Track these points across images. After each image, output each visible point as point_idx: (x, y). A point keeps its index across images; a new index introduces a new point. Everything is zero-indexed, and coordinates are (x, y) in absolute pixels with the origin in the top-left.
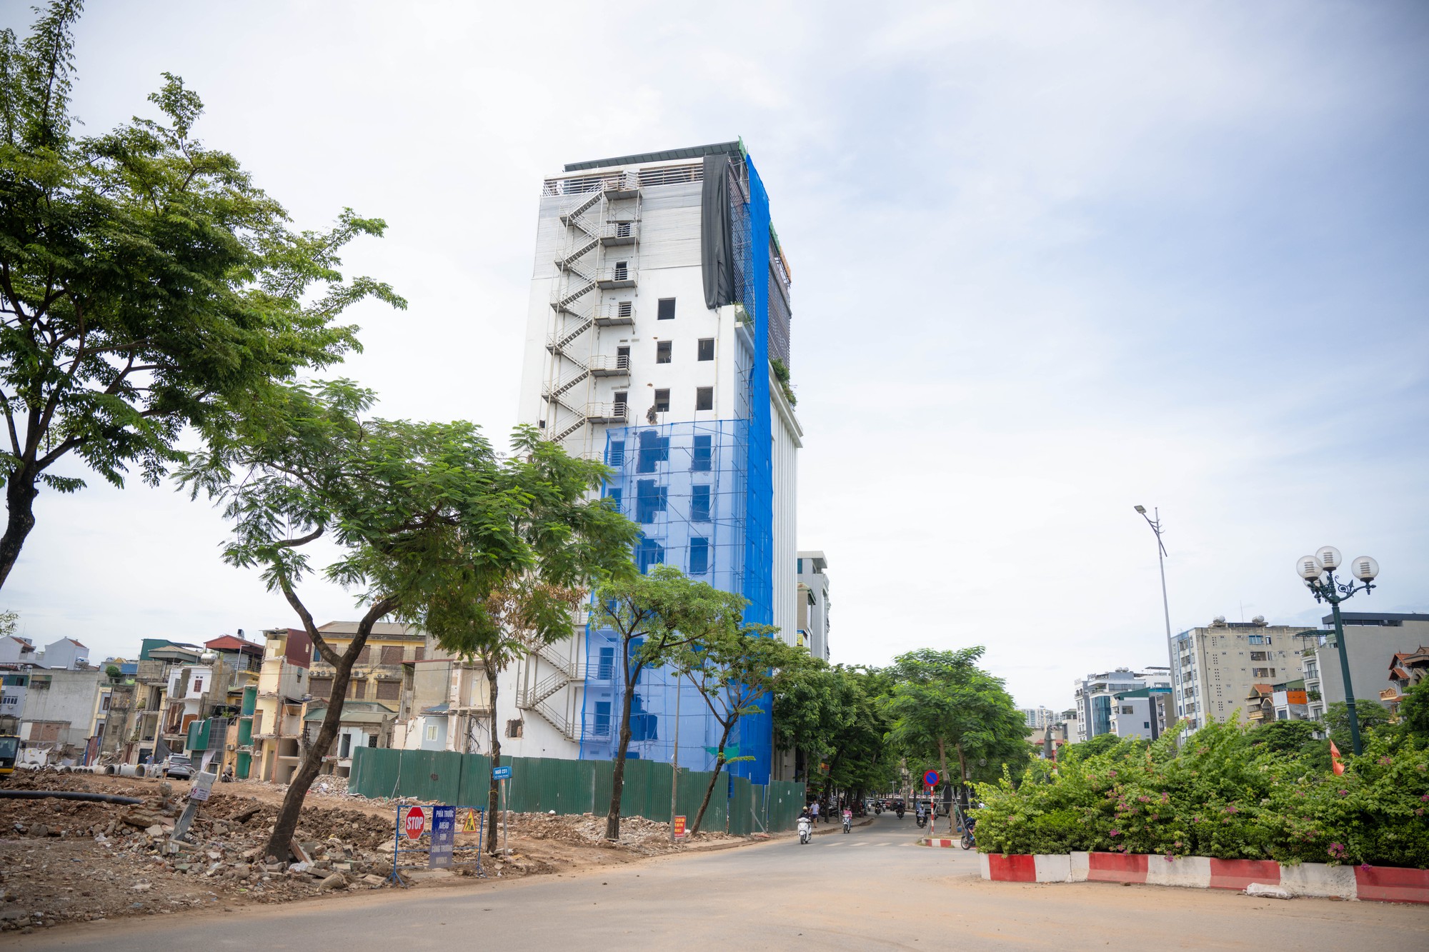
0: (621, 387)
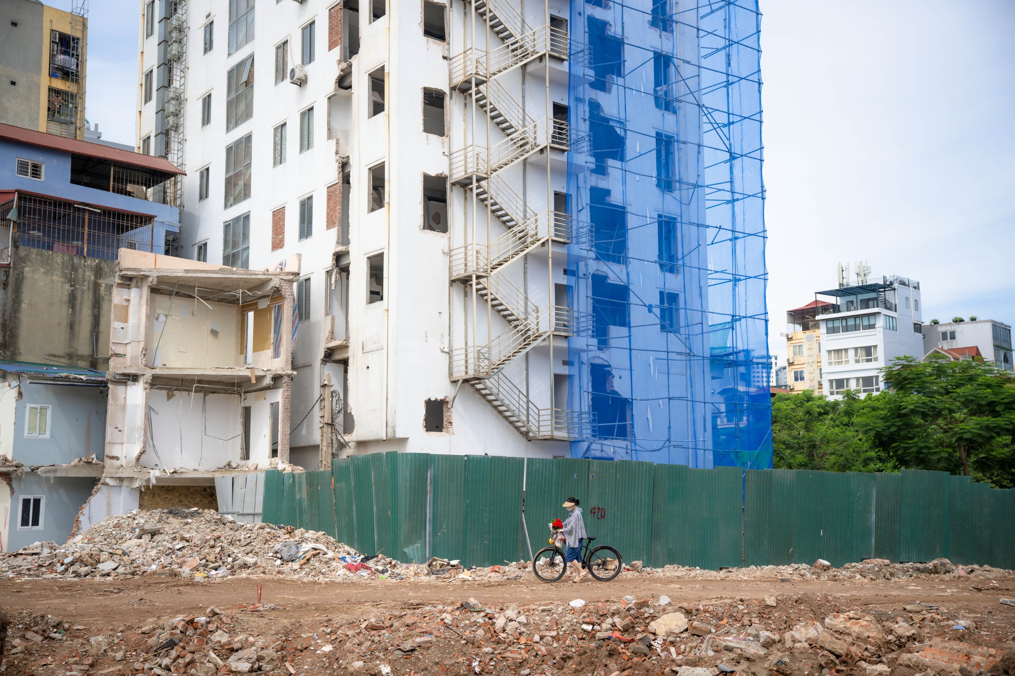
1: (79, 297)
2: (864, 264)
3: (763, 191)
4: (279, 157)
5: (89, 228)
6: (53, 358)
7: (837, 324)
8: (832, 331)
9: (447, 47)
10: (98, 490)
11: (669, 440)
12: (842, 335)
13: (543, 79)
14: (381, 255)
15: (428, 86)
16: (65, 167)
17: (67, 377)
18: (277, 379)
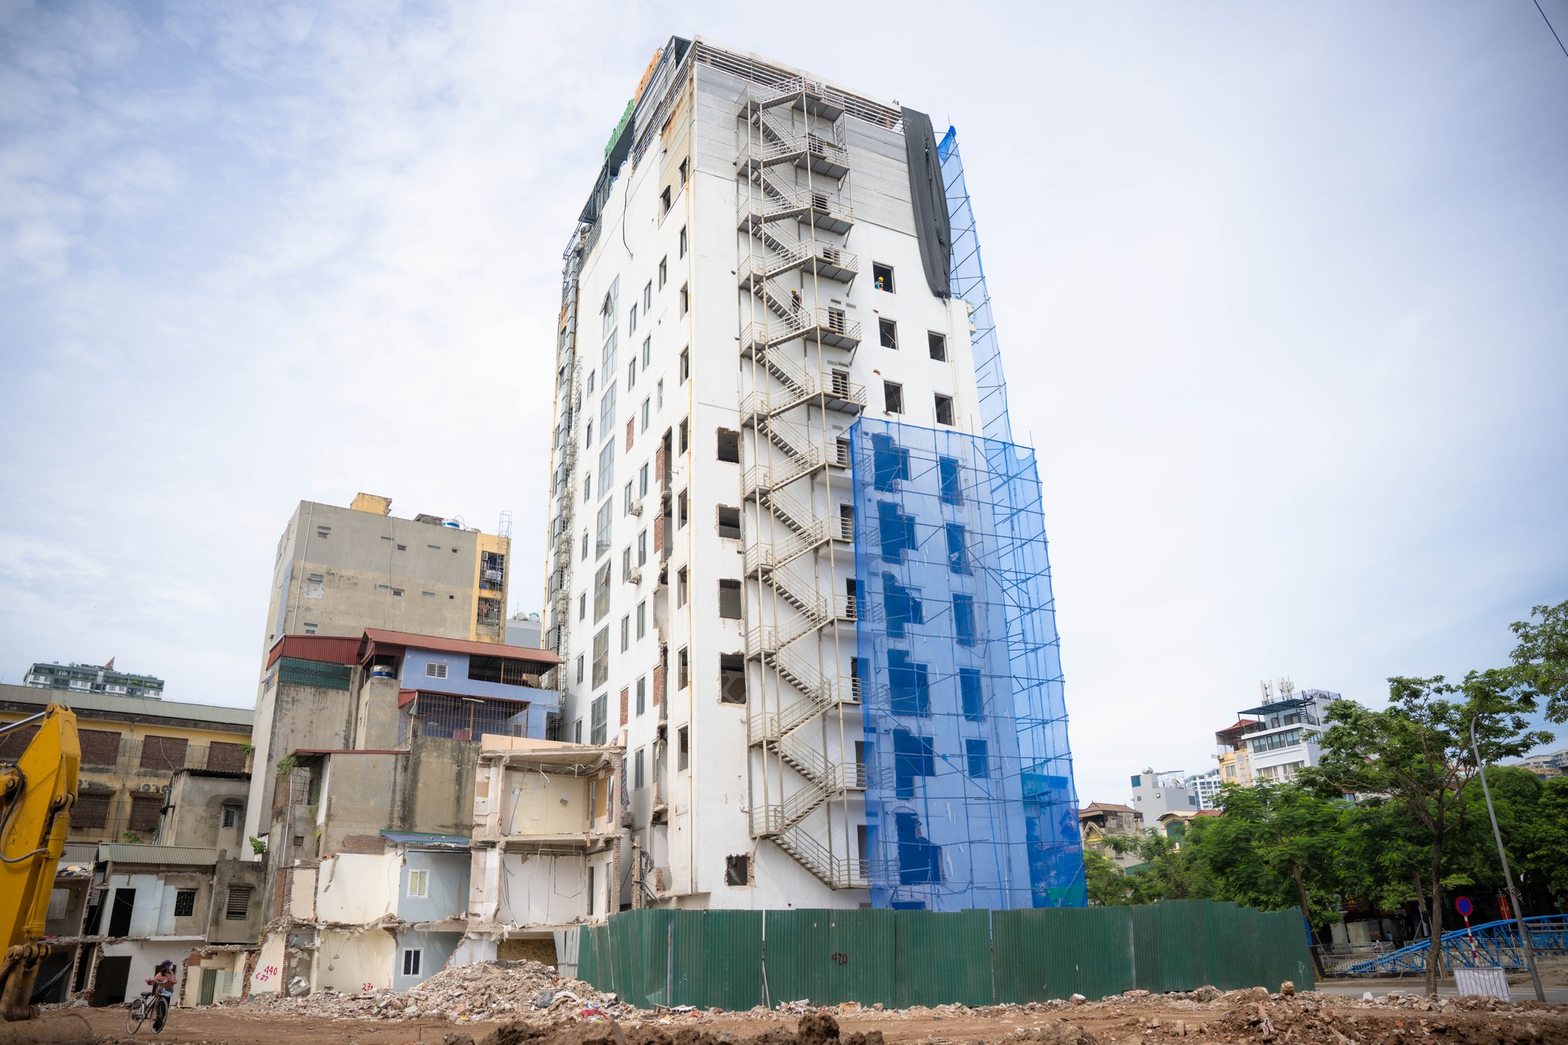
0: (841, 364)
1: (464, 775)
2: (1286, 680)
3: (1058, 639)
4: (625, 647)
5: (474, 716)
6: (442, 829)
7: (1263, 742)
8: (1259, 749)
9: (741, 543)
10: (463, 943)
11: (971, 882)
12: (1268, 753)
13: (829, 559)
14: (686, 728)
15: (723, 578)
16: (464, 665)
17: (439, 846)
18: (609, 842)
